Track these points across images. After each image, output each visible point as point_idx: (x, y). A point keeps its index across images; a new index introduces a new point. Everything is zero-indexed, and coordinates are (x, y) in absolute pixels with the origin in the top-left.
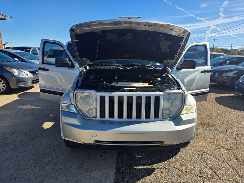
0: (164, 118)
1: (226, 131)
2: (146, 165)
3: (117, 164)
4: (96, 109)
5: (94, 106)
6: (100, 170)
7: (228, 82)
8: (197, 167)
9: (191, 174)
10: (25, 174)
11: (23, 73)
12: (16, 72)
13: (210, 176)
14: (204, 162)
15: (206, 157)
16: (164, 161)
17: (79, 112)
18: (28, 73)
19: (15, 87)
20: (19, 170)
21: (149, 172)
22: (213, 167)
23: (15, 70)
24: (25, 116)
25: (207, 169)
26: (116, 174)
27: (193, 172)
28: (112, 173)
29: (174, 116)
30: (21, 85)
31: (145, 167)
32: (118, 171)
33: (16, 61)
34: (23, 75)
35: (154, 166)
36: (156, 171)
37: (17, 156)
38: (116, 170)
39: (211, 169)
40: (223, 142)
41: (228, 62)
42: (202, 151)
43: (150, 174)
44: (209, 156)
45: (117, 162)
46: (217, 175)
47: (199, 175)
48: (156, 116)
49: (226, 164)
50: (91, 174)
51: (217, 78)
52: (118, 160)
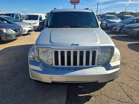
0: (98, 65)
1: (136, 68)
2: (86, 94)
3: (68, 93)
4: (52, 60)
5: (50, 58)
6: (56, 98)
7: (135, 34)
8: (119, 94)
9: (115, 100)
10: (8, 101)
11: (9, 31)
12: (5, 31)
13: (127, 101)
14: (123, 91)
15: (124, 86)
16: (97, 90)
17: (41, 62)
18: (12, 31)
19: (5, 40)
20: (4, 98)
21: (88, 98)
22: (129, 95)
23: (4, 29)
24: (11, 59)
25: (125, 96)
26: (66, 100)
27: (116, 98)
28: (64, 99)
29: (105, 63)
30: (9, 38)
31: (85, 95)
32: (68, 97)
33: (5, 23)
34: (9, 32)
35: (91, 94)
36: (92, 97)
37: (4, 88)
38: (67, 97)
39: (128, 95)
40: (134, 76)
41: (135, 21)
42: (122, 83)
43: (88, 100)
44: (126, 86)
45: (68, 91)
46: (132, 101)
47: (120, 100)
48: (93, 63)
49: (137, 91)
50: (51, 101)
51: (129, 31)
52: (68, 89)
